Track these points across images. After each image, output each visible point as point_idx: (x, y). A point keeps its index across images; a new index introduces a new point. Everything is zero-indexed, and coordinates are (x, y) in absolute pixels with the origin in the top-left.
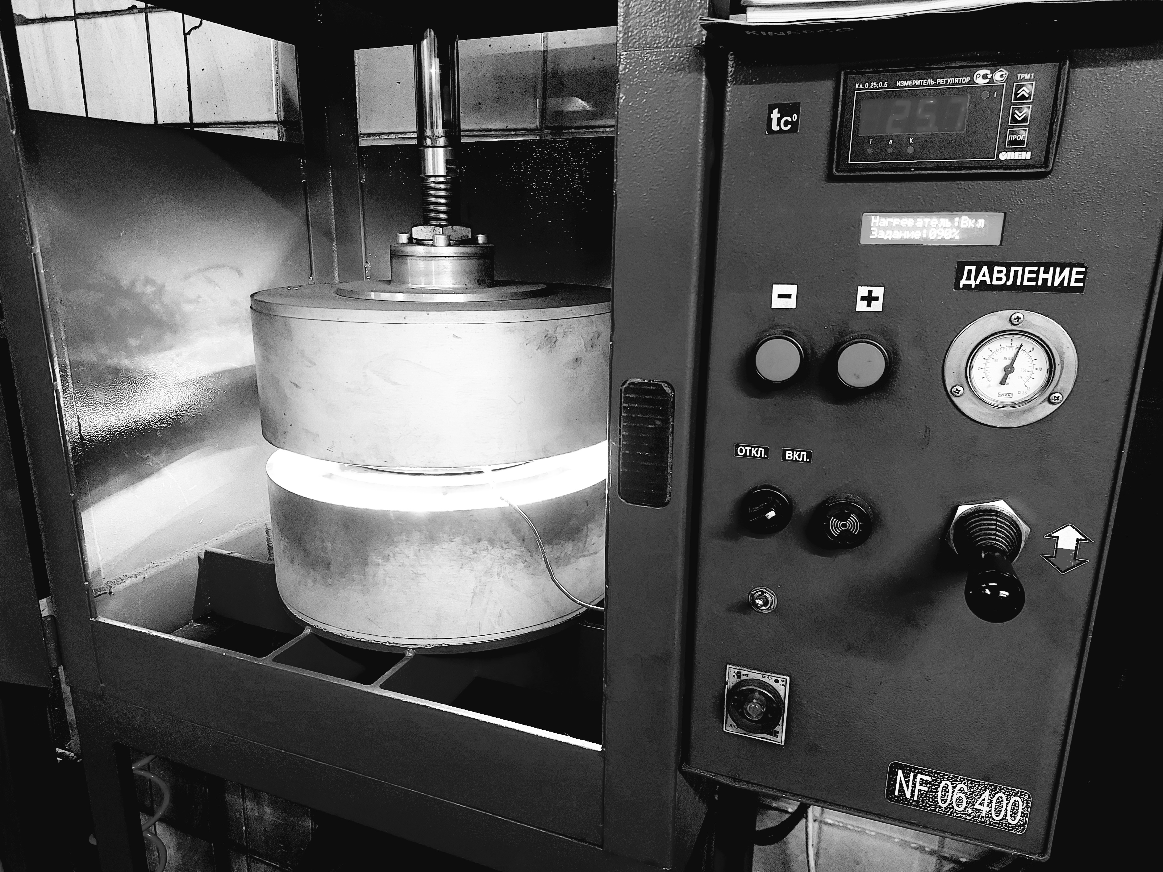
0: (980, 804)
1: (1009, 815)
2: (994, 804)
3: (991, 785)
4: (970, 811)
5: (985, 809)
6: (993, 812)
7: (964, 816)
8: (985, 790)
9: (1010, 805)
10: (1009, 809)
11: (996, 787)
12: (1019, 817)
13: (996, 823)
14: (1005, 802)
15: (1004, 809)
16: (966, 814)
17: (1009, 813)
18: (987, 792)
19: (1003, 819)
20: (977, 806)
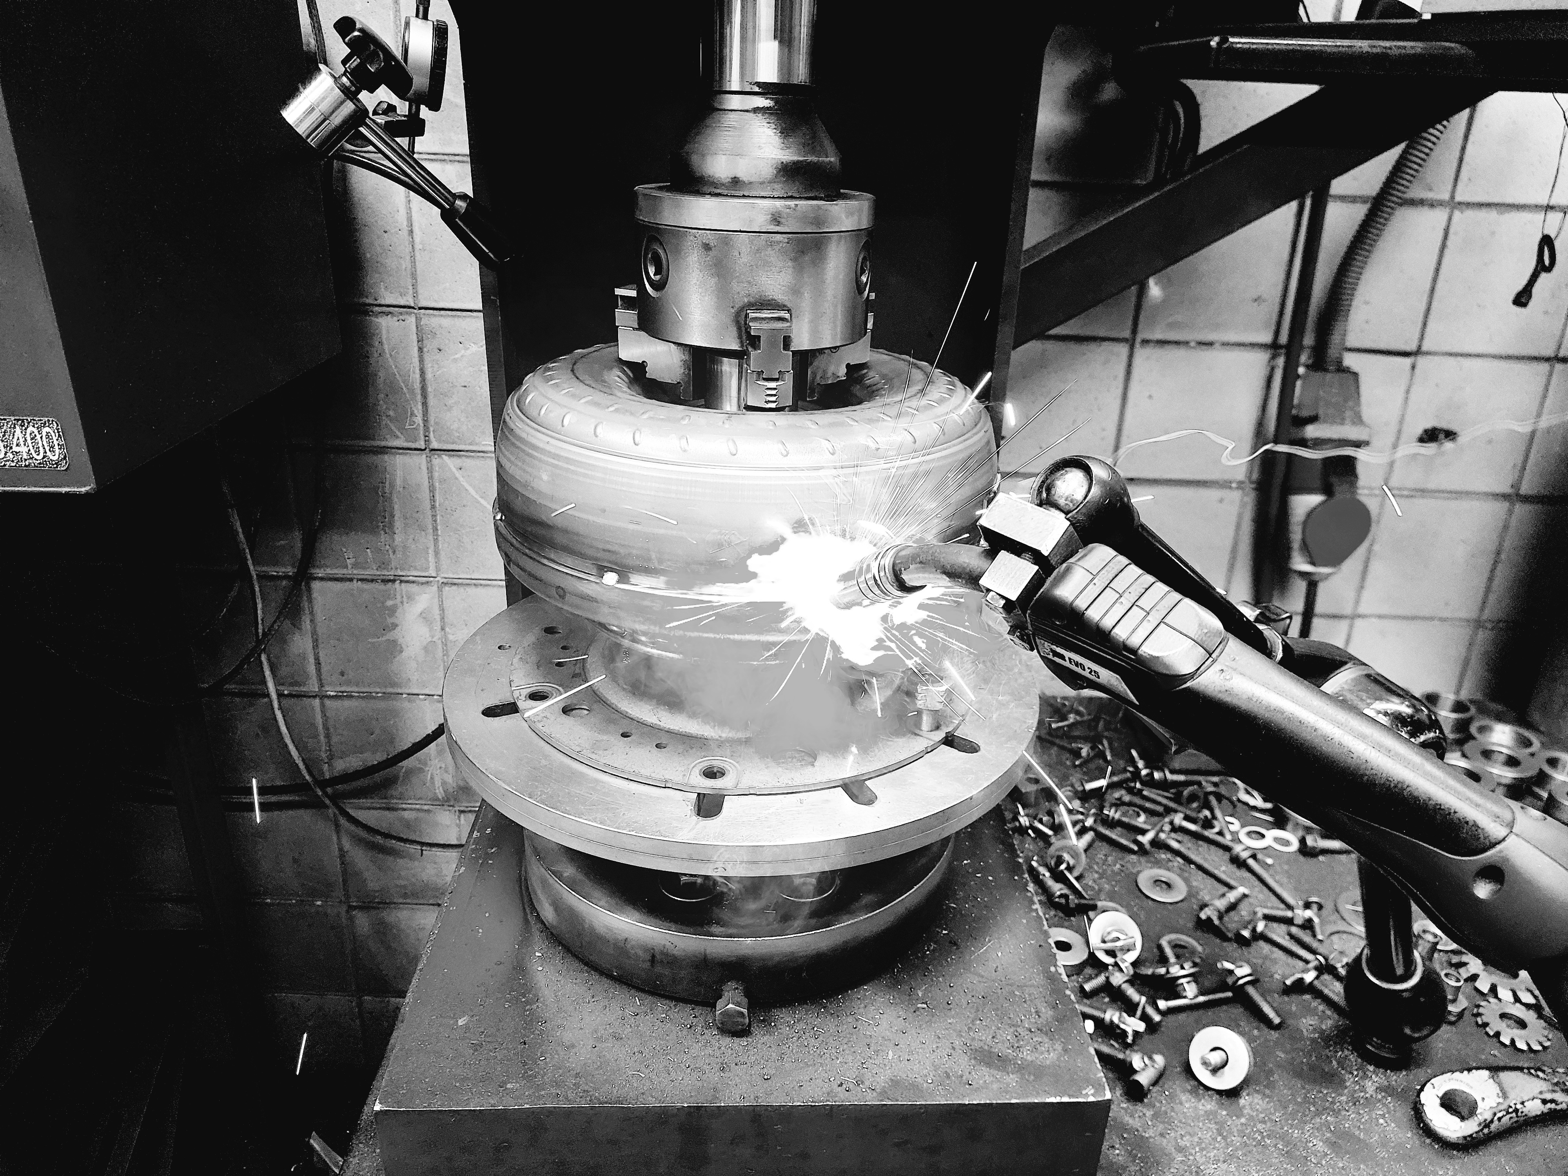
0: (17, 445)
1: (47, 451)
2: (29, 441)
3: (18, 420)
4: (12, 456)
5: (23, 449)
6: (32, 451)
7: (8, 463)
8: (15, 427)
9: (44, 438)
10: (45, 443)
11: (23, 421)
12: (57, 451)
13: (40, 463)
14: (38, 437)
15: (40, 445)
16: (8, 461)
17: (47, 449)
18: (18, 429)
19: (44, 457)
20: (15, 449)
